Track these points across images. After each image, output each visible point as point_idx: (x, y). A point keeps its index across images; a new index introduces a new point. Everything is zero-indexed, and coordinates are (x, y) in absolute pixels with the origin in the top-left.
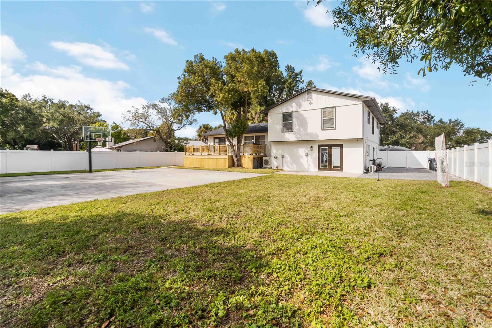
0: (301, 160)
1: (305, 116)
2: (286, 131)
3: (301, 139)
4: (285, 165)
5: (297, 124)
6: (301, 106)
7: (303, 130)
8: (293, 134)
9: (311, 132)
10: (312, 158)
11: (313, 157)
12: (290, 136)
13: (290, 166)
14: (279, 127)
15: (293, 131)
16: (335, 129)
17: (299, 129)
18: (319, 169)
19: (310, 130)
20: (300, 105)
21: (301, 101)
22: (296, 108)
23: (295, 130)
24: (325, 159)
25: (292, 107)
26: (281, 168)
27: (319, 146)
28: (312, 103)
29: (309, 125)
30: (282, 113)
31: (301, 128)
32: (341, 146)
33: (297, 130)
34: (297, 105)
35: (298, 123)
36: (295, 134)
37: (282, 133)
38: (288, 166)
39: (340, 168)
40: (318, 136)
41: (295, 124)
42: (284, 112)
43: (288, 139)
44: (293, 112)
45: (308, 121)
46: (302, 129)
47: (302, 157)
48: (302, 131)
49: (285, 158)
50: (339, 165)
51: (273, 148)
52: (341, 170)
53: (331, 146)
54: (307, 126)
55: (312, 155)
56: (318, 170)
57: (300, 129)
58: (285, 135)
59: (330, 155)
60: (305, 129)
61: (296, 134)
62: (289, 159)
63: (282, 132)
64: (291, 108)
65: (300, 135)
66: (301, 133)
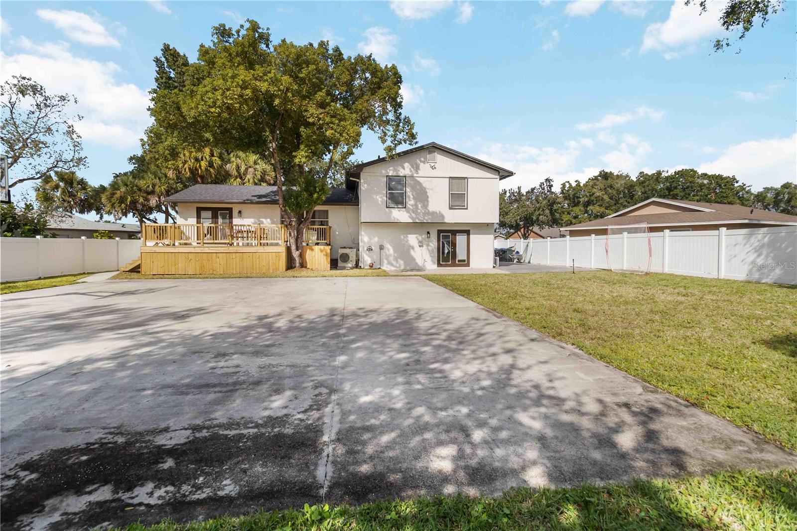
0: (412, 252)
1: (424, 185)
2: (393, 206)
3: (419, 219)
4: (386, 261)
5: (412, 197)
6: (419, 169)
7: (422, 207)
8: (405, 212)
9: (434, 210)
10: (428, 249)
11: (430, 248)
12: (400, 215)
13: (394, 263)
14: (381, 198)
15: (405, 208)
16: (467, 209)
17: (416, 205)
18: (439, 265)
19: (432, 207)
20: (417, 168)
21: (418, 161)
22: (411, 171)
23: (408, 206)
24: (446, 251)
25: (404, 168)
26: (378, 267)
27: (439, 232)
28: (435, 168)
29: (430, 199)
30: (387, 176)
31: (418, 203)
32: (468, 232)
33: (412, 206)
34: (412, 166)
35: (413, 195)
36: (408, 212)
37: (387, 210)
38: (390, 263)
39: (466, 263)
40: (443, 217)
41: (409, 196)
42: (390, 174)
43: (398, 220)
44: (405, 177)
45: (429, 193)
46: (420, 205)
47: (413, 248)
48: (420, 208)
49: (384, 250)
50: (465, 258)
51: (363, 233)
52: (468, 265)
53: (454, 233)
54: (428, 201)
55: (428, 245)
56: (438, 267)
57: (418, 205)
58: (391, 212)
59: (454, 245)
60: (425, 206)
61: (411, 212)
62: (391, 251)
63: (387, 207)
64: (402, 170)
65: (416, 215)
66: (419, 211)
